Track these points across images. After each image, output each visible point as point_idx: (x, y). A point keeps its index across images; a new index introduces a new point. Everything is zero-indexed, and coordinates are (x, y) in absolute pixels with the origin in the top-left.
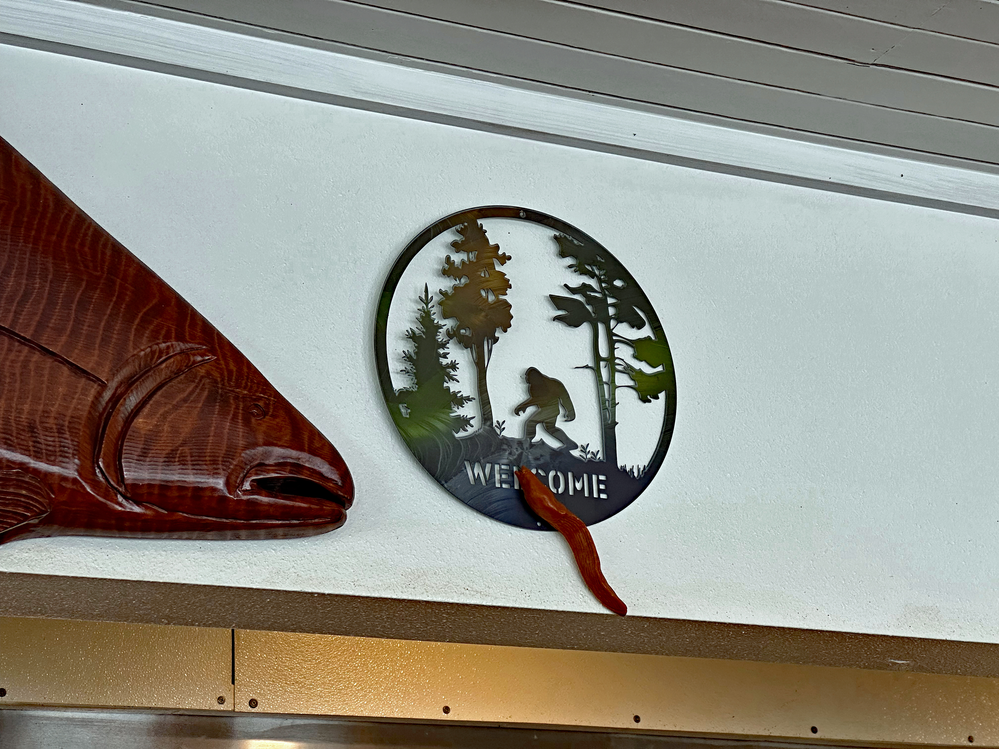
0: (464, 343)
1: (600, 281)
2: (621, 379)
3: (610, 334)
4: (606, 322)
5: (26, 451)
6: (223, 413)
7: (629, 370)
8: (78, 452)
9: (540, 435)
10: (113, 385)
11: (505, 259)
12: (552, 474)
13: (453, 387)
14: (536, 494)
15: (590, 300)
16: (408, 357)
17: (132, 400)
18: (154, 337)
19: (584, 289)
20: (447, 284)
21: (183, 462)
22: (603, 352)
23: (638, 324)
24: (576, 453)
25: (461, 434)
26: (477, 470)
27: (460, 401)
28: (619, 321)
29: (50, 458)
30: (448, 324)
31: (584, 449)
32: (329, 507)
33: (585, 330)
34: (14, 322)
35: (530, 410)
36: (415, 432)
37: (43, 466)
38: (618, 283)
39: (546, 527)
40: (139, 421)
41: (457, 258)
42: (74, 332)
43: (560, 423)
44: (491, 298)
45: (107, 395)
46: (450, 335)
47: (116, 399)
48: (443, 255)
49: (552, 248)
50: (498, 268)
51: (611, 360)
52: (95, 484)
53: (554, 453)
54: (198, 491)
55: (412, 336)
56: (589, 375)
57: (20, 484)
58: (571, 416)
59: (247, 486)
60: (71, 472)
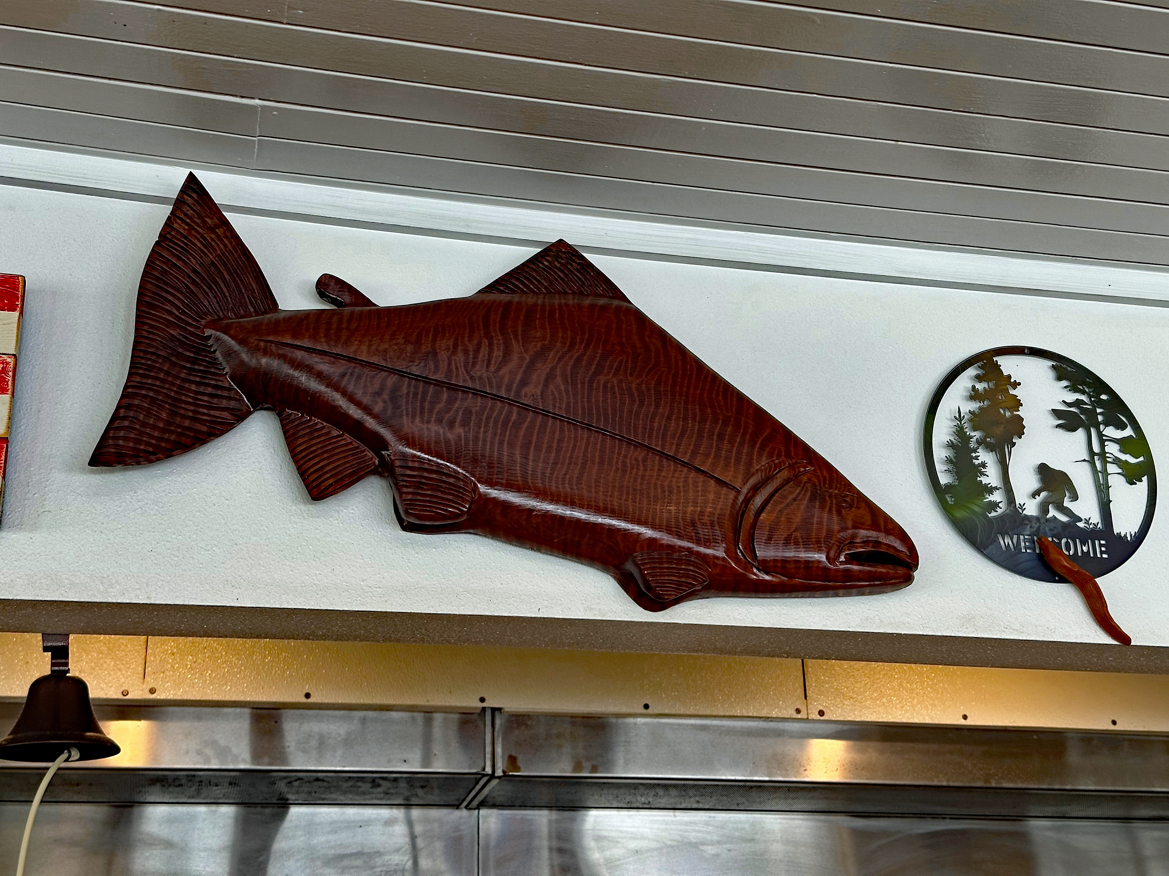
0: (990, 448)
1: (1090, 397)
2: (1112, 468)
3: (1100, 435)
4: (1097, 426)
5: (690, 539)
6: (822, 508)
7: (1117, 461)
8: (724, 539)
9: (1053, 512)
10: (745, 490)
11: (1016, 385)
12: (1064, 541)
13: (984, 480)
14: (1054, 555)
15: (1083, 411)
16: (949, 461)
17: (758, 501)
18: (770, 455)
19: (1077, 403)
20: (974, 406)
21: (796, 543)
22: (1096, 449)
23: (1121, 426)
24: (1081, 525)
25: (993, 514)
26: (1007, 540)
27: (991, 490)
28: (1107, 425)
29: (707, 543)
30: (976, 435)
31: (1087, 521)
32: (901, 571)
33: (1080, 434)
34: (677, 450)
35: (1043, 494)
36: (959, 514)
37: (702, 550)
38: (1104, 397)
39: (1062, 580)
40: (764, 515)
41: (980, 386)
42: (717, 457)
43: (1067, 503)
44: (1008, 414)
45: (741, 498)
46: (979, 443)
47: (747, 501)
48: (970, 385)
49: (1051, 374)
50: (1012, 392)
51: (1103, 455)
52: (737, 561)
53: (1064, 525)
54: (808, 564)
55: (951, 445)
56: (1086, 466)
57: (688, 563)
58: (1075, 497)
59: (842, 558)
60: (720, 553)
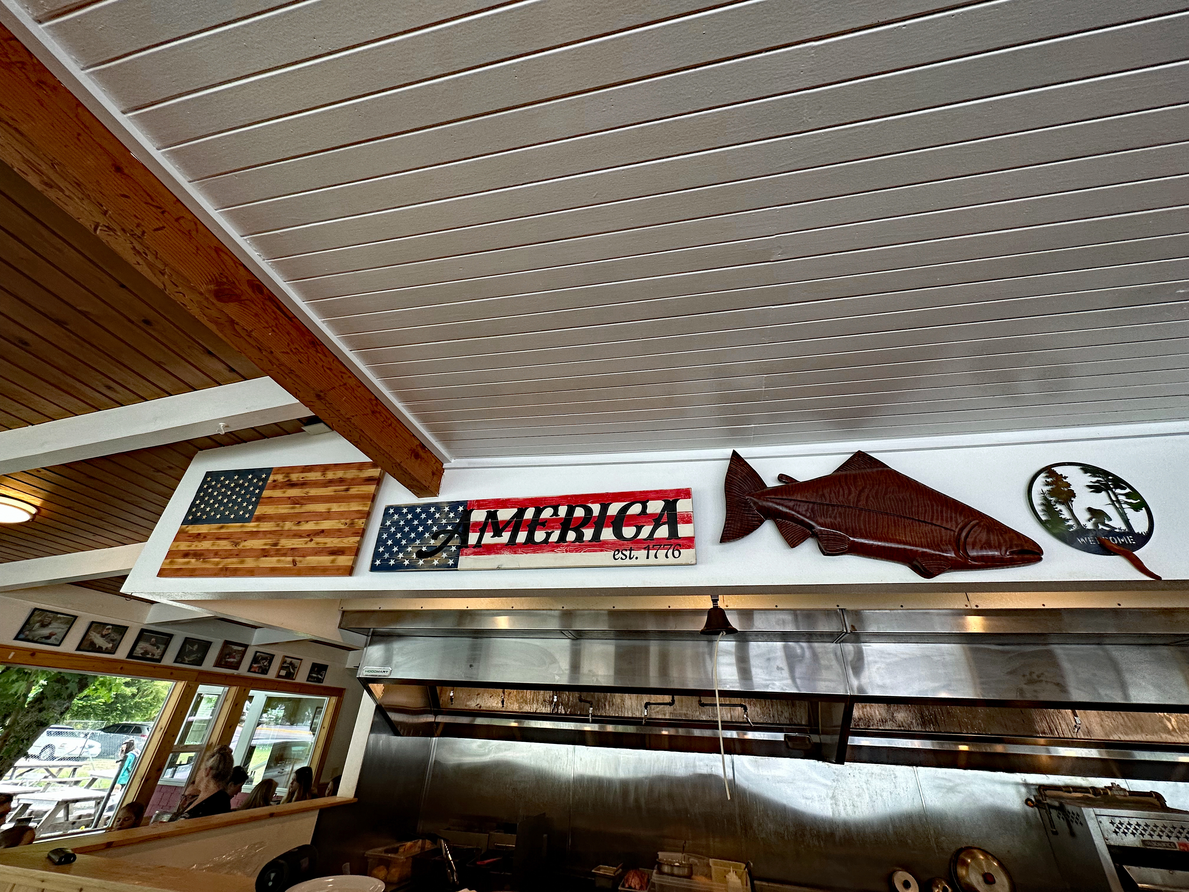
0: (1062, 503)
1: (1103, 478)
2: (1124, 506)
3: (1114, 493)
4: (1111, 489)
5: (939, 551)
6: (994, 534)
7: (1126, 503)
8: (954, 549)
9: (1101, 527)
10: (957, 530)
11: (1065, 478)
12: (1111, 538)
13: (1063, 517)
14: (1108, 544)
15: (1102, 484)
16: (1043, 510)
17: (964, 534)
18: (964, 516)
19: (1098, 481)
20: (1049, 488)
21: (986, 549)
22: (1114, 498)
23: (1124, 489)
24: (1117, 530)
25: (1071, 530)
26: (1082, 540)
27: (1068, 520)
28: (1116, 488)
29: (946, 551)
30: (1053, 499)
31: (1120, 529)
32: (1036, 556)
33: (1104, 493)
34: (925, 518)
35: (1094, 520)
36: (1056, 531)
37: (945, 554)
38: (1110, 478)
39: (1115, 554)
40: (968, 539)
41: (1049, 480)
42: (942, 519)
43: (1107, 522)
44: (1066, 489)
45: (956, 534)
46: (1056, 502)
47: (960, 534)
48: (1044, 480)
49: (1081, 472)
50: (1064, 480)
51: (1118, 501)
52: (961, 557)
53: (1109, 532)
54: (993, 557)
55: (1043, 504)
56: (1111, 507)
57: (940, 560)
58: (1110, 519)
59: (1008, 553)
60: (953, 555)
